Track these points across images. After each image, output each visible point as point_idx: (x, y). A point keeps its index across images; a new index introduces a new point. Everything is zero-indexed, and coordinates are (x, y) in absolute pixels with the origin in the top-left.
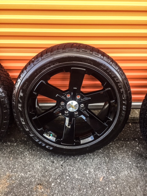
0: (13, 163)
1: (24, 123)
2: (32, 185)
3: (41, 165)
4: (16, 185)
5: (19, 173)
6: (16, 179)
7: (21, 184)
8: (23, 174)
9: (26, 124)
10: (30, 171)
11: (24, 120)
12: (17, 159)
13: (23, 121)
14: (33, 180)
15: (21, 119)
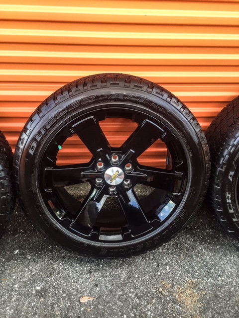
0: (188, 263)
1: (229, 201)
2: (234, 296)
3: (233, 266)
4: (210, 297)
5: (205, 279)
6: (206, 288)
7: (217, 296)
8: (212, 281)
9: (232, 203)
10: (220, 276)
11: (231, 195)
12: (191, 256)
13: (230, 197)
14: (232, 289)
15: (227, 195)
